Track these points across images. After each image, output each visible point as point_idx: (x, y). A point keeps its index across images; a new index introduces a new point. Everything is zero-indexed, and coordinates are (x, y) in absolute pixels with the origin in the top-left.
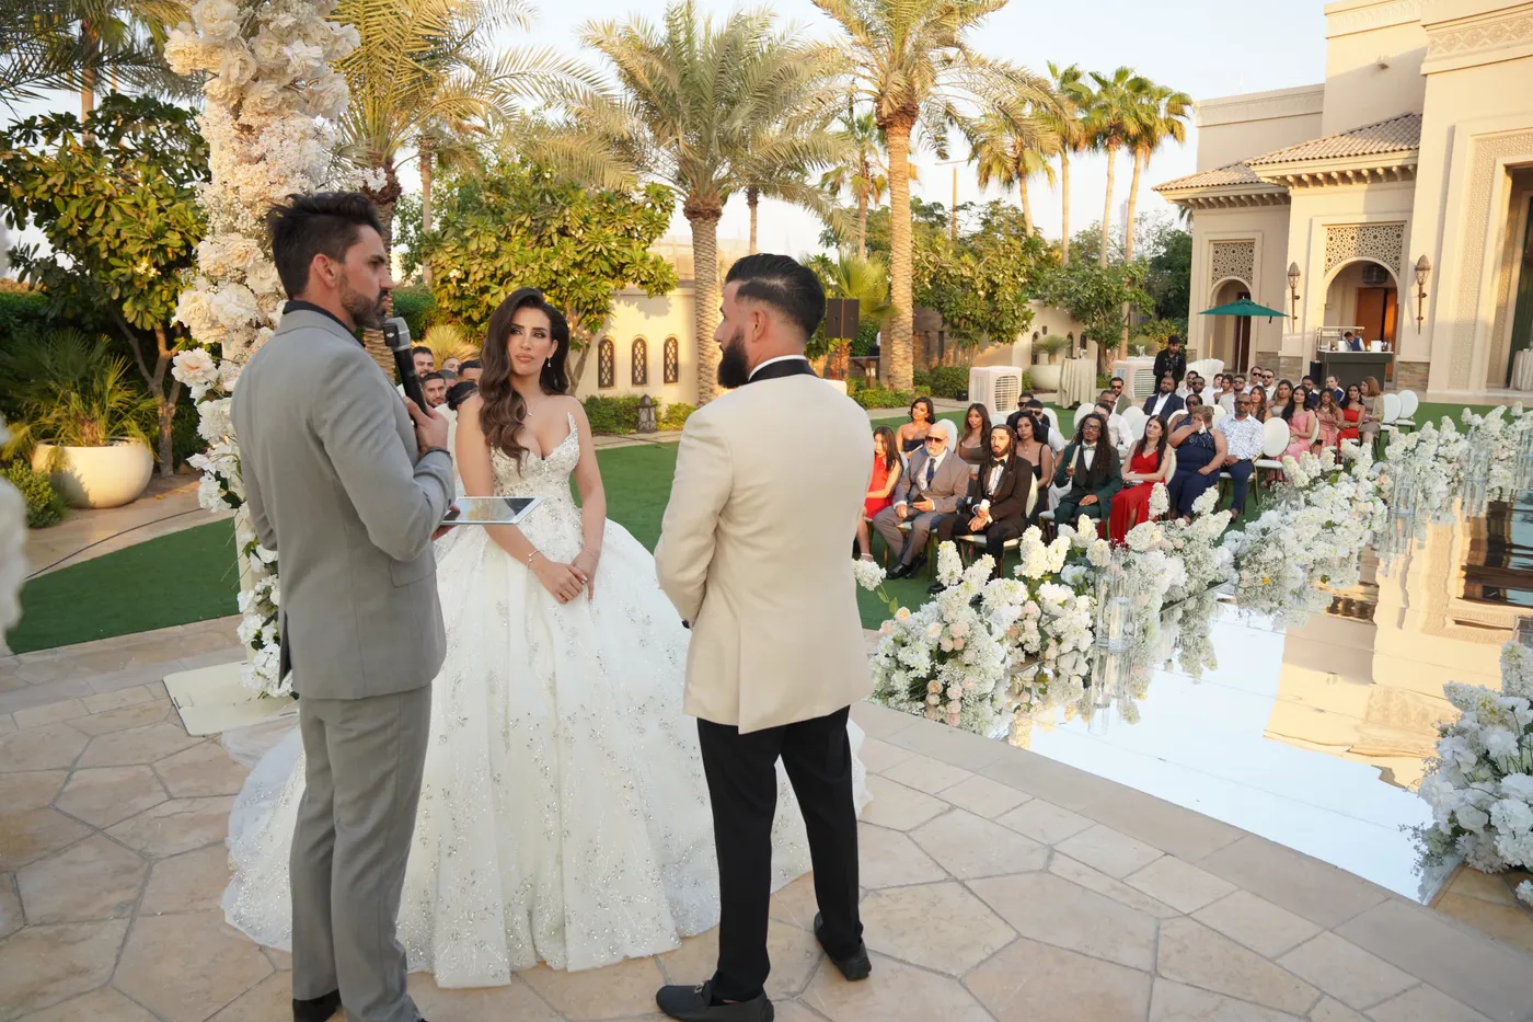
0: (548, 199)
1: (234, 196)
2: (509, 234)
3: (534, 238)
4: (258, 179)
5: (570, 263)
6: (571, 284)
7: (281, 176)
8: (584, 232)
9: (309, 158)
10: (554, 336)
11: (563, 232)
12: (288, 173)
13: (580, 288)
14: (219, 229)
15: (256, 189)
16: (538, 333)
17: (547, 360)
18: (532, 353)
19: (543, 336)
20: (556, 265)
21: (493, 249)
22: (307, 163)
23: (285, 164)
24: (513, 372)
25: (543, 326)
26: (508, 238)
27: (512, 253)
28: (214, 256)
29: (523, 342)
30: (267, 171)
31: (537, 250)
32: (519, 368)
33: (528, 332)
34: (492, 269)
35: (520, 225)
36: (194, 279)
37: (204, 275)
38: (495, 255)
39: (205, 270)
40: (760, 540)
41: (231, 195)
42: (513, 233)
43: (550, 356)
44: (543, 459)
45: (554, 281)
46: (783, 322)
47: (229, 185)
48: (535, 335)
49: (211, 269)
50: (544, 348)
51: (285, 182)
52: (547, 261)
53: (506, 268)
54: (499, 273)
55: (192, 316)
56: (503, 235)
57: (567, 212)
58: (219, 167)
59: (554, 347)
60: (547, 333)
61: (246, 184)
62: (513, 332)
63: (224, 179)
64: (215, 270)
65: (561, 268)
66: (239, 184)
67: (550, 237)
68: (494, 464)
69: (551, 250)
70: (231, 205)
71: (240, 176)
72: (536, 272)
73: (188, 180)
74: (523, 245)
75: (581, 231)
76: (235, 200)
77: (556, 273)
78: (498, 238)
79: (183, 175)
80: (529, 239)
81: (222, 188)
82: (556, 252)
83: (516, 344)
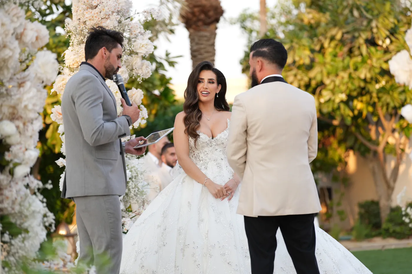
0: (356, 13)
1: (84, 26)
2: (322, 47)
3: (346, 49)
4: (96, 17)
5: (377, 71)
6: (379, 91)
7: (106, 15)
8: (391, 42)
9: (121, 5)
10: (219, 83)
11: (372, 42)
12: (110, 13)
13: (388, 93)
14: (75, 43)
15: (95, 22)
16: (211, 81)
17: (216, 94)
18: (208, 90)
19: (213, 83)
20: (363, 73)
21: (307, 61)
22: (120, 7)
23: (108, 9)
24: (199, 100)
25: (214, 79)
26: (322, 50)
27: (324, 64)
28: (73, 57)
29: (204, 86)
30: (100, 12)
31: (347, 59)
32: (203, 98)
33: (206, 81)
34: (306, 79)
35: (332, 39)
36: (62, 70)
37: (67, 67)
38: (309, 67)
39: (68, 65)
40: (258, 141)
41: (82, 26)
42: (326, 45)
43: (218, 92)
44: (213, 138)
45: (363, 89)
46: (268, 63)
47: (81, 20)
48: (210, 82)
49: (71, 64)
50: (214, 88)
51: (109, 18)
52: (356, 69)
53: (319, 78)
54: (313, 83)
55: (61, 88)
56: (317, 48)
57: (374, 24)
58: (77, 12)
59: (220, 88)
60: (215, 81)
61: (90, 19)
62: (199, 82)
63: (79, 17)
64: (73, 65)
65: (369, 76)
66: (87, 19)
67: (359, 48)
68: (190, 142)
69: (359, 59)
70: (82, 31)
71: (87, 16)
72: (346, 79)
73: (49, 14)
74: (335, 56)
75: (388, 41)
76: (84, 28)
77: (365, 80)
78: (312, 51)
79: (46, 10)
80: (341, 50)
81: (78, 22)
82: (364, 62)
83: (200, 87)
